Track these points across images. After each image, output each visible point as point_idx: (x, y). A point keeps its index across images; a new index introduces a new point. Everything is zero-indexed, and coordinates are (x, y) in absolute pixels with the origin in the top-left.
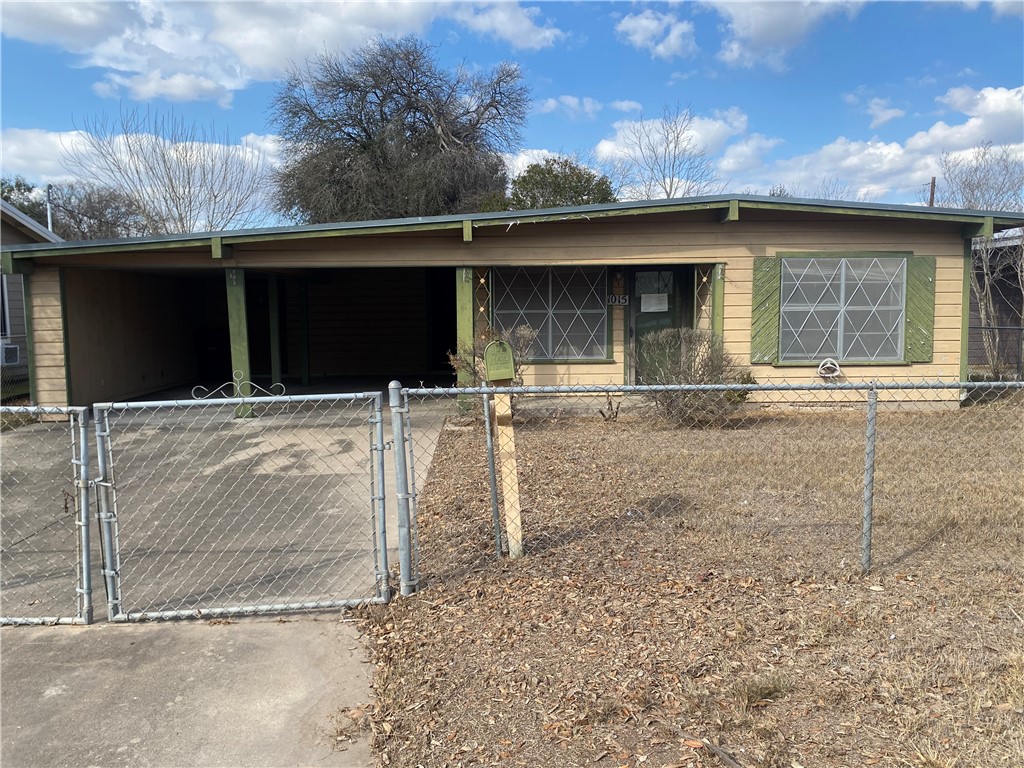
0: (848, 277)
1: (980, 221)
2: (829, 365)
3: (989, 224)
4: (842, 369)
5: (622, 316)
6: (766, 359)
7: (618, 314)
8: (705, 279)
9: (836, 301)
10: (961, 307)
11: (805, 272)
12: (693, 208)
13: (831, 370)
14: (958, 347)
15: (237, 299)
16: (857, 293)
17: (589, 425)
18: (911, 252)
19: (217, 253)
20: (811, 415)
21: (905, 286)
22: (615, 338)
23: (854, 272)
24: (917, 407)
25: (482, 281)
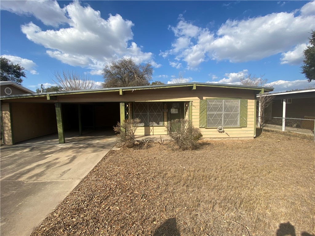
0: (225, 105)
1: (260, 90)
2: (220, 128)
3: (263, 90)
4: (224, 129)
6: (203, 126)
7: (165, 114)
8: (187, 105)
9: (222, 111)
10: (254, 112)
11: (213, 103)
12: (183, 86)
13: (221, 129)
14: (253, 123)
15: (59, 111)
16: (227, 109)
17: (155, 146)
18: (241, 98)
19: (48, 98)
20: (216, 141)
21: (240, 107)
22: (165, 120)
23: (227, 103)
24: (243, 139)
25: (127, 106)
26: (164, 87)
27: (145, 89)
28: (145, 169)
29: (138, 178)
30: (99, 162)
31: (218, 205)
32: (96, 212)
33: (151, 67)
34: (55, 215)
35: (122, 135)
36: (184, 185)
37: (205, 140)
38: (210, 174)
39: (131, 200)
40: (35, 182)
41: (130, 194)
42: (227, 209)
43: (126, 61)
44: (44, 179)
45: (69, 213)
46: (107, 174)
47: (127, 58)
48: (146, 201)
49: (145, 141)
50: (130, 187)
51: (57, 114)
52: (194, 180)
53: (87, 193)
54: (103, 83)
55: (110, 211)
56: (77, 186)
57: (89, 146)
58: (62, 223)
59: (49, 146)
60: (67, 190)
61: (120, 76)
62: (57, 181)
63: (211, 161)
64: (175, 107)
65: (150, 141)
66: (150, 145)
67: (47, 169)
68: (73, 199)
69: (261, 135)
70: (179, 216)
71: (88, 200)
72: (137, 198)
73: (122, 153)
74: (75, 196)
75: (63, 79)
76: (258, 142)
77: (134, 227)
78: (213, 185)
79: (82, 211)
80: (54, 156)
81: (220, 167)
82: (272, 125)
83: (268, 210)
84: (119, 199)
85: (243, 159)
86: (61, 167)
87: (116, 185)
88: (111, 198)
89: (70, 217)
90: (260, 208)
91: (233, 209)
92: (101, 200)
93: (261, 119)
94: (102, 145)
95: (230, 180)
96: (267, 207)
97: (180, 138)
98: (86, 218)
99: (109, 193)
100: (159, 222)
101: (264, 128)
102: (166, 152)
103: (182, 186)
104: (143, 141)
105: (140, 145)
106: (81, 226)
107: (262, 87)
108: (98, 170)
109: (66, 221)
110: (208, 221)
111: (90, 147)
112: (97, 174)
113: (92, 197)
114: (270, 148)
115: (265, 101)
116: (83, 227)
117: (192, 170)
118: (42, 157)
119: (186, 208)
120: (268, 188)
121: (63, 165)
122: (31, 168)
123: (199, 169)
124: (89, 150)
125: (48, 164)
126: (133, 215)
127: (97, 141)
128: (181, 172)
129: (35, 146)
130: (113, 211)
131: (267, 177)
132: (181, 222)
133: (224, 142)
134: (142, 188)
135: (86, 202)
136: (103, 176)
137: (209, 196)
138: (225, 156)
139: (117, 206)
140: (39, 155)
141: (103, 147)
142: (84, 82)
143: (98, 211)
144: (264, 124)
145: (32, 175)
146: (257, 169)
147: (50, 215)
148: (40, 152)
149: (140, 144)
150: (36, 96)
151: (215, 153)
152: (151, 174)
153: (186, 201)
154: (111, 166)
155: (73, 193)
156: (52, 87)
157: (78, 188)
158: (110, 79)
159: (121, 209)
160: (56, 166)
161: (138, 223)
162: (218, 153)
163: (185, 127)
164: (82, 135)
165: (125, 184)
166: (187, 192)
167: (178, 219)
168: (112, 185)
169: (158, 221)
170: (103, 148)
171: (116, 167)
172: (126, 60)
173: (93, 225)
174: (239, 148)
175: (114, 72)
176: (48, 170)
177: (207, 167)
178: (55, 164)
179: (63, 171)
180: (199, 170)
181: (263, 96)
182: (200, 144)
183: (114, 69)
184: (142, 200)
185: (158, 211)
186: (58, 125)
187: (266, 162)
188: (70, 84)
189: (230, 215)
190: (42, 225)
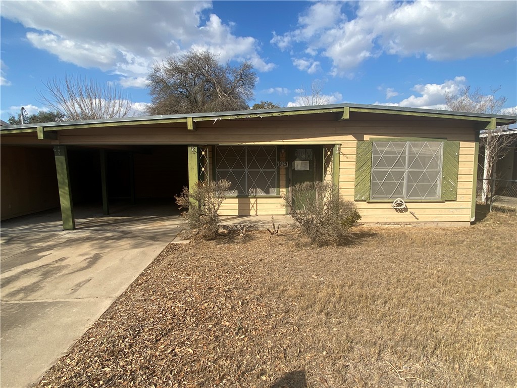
0: (410, 153)
1: (488, 120)
2: (399, 202)
3: (494, 121)
4: (406, 204)
5: (284, 173)
6: (363, 198)
7: (283, 172)
8: (329, 153)
9: (402, 165)
10: (473, 169)
11: (386, 149)
12: (322, 111)
13: (400, 205)
14: (470, 192)
15: (62, 163)
16: (415, 161)
17: (261, 237)
18: (446, 139)
19: (41, 136)
20: (388, 230)
21: (442, 157)
22: (281, 185)
23: (414, 149)
24: (447, 225)
25: (203, 153)
26: (281, 114)
27: (240, 117)
28: (242, 280)
29: (227, 298)
30: (148, 267)
31: (389, 350)
32: (148, 358)
33: (252, 70)
34: (68, 361)
35: (194, 214)
36: (321, 312)
37: (365, 227)
38: (376, 292)
39: (217, 337)
40: (23, 302)
41: (214, 326)
42: (407, 358)
43: (198, 56)
44: (41, 296)
45: (96, 358)
46: (166, 289)
47: (199, 50)
48: (246, 339)
49: (239, 226)
50: (213, 314)
51: (58, 168)
52: (341, 304)
53: (128, 323)
54: (149, 104)
55: (175, 355)
56: (107, 310)
57: (125, 235)
58: (85, 375)
59: (43, 235)
60: (89, 318)
61: (185, 90)
62: (66, 300)
63: (378, 267)
64: (303, 156)
65: (250, 227)
66: (249, 235)
67: (44, 278)
68: (101, 334)
69: (487, 217)
70: (311, 368)
71: (130, 335)
72: (227, 334)
73: (193, 251)
74: (104, 329)
75: (67, 97)
76: (479, 232)
77: (224, 384)
78: (381, 313)
79: (121, 355)
80: (56, 254)
81: (395, 280)
82: (513, 198)
83: (490, 362)
84: (192, 335)
85: (445, 266)
86: (72, 276)
87: (185, 309)
88: (177, 333)
89: (99, 366)
90: (475, 357)
91: (420, 357)
92: (157, 336)
93: (488, 183)
94: (151, 235)
95: (415, 304)
96: (489, 357)
97: (312, 222)
98: (130, 367)
99: (171, 324)
100: (272, 378)
101: (495, 204)
102: (283, 250)
103: (318, 314)
104: (236, 226)
105: (230, 235)
106: (121, 381)
107: (492, 115)
108: (146, 281)
109: (92, 371)
110: (370, 377)
111: (127, 238)
112: (146, 290)
113: (139, 330)
114: (504, 244)
115: (498, 146)
116: (126, 383)
117: (339, 285)
118: (32, 255)
119: (325, 353)
120: (494, 321)
121: (76, 271)
122: (12, 276)
123: (352, 283)
124: (124, 243)
125: (45, 270)
126: (221, 363)
127: (140, 227)
128: (314, 288)
129: (14, 235)
130: (182, 356)
131: (492, 301)
132: (316, 377)
133: (406, 231)
134: (238, 316)
135: (127, 339)
136: (159, 293)
137: (371, 332)
138: (408, 258)
139: (189, 347)
140: (24, 252)
141: (154, 237)
142: (109, 104)
143: (152, 356)
144: (494, 195)
145: (14, 289)
146: (474, 286)
147: (59, 362)
148: (26, 247)
149: (228, 233)
150: (14, 132)
151: (386, 253)
152: (254, 290)
153: (324, 341)
154: (172, 274)
155: (99, 324)
156: (41, 113)
157: (110, 314)
158: (163, 97)
159: (196, 353)
160: (61, 274)
161: (232, 378)
162: (392, 253)
163: (325, 199)
164: (108, 215)
165: (202, 307)
166: (327, 325)
167: (308, 372)
168: (177, 310)
169: (270, 376)
170: (155, 241)
171: (184, 276)
172: (198, 54)
173: (144, 379)
174: (438, 243)
175: (172, 81)
176: (45, 281)
177: (368, 279)
178: (59, 269)
179: (77, 282)
180: (352, 285)
181: (495, 134)
182: (355, 234)
183: (173, 75)
184: (237, 338)
185: (270, 357)
186: (60, 192)
187: (493, 272)
188: (80, 106)
189: (413, 368)
190: (43, 379)
